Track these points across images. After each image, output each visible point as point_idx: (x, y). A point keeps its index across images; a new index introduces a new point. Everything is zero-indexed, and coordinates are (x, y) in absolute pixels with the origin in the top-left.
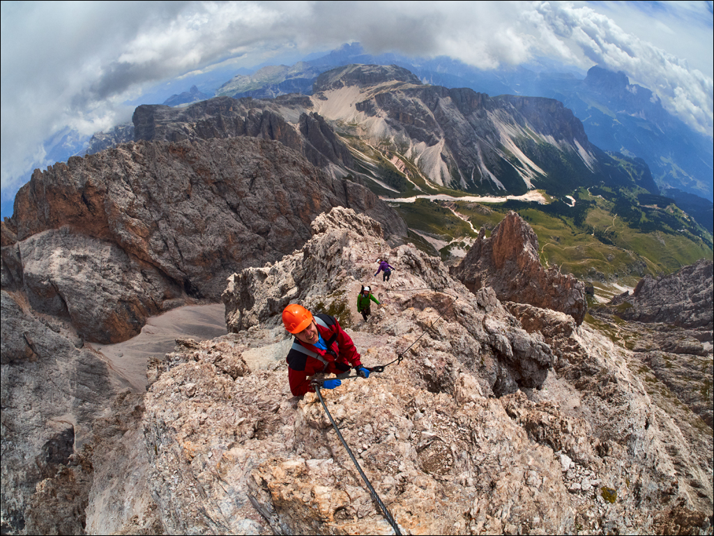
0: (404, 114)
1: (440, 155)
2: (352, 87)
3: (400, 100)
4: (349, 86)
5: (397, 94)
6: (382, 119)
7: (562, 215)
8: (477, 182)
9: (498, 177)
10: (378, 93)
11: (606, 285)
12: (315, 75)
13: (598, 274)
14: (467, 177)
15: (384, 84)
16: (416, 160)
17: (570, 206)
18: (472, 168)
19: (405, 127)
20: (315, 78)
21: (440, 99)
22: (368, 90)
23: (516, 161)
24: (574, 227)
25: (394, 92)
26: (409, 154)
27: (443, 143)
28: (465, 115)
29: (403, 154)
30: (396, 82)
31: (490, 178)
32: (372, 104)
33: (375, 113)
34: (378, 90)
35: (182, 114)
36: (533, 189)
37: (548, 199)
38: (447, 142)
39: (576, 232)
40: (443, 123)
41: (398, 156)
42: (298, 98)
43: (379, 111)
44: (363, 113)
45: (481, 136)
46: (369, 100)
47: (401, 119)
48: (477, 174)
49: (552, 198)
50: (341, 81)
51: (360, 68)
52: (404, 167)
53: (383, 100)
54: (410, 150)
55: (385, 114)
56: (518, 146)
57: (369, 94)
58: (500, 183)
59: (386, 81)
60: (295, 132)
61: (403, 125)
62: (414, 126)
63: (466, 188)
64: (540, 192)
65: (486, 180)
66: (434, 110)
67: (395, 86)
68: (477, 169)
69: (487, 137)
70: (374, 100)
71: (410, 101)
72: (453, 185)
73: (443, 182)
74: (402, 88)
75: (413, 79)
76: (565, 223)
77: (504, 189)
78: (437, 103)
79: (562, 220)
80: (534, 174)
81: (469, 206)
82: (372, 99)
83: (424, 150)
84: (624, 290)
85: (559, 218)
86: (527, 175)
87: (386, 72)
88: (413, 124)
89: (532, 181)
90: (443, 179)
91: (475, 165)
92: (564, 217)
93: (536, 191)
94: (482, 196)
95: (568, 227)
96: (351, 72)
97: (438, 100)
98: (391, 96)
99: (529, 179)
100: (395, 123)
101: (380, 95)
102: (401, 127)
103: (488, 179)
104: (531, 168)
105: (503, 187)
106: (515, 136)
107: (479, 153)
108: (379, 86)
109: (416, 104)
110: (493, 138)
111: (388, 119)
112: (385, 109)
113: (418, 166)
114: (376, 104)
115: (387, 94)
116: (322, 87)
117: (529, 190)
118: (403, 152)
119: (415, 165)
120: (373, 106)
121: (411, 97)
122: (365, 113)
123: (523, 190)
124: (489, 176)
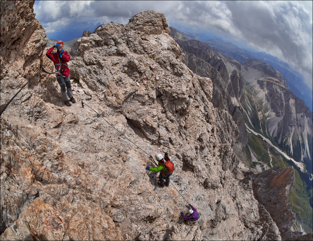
0: (274, 96)
1: (278, 123)
2: (260, 72)
3: (276, 89)
4: (259, 70)
5: (276, 86)
6: (264, 93)
7: (305, 181)
8: (285, 144)
9: (293, 147)
10: (269, 81)
11: (298, 224)
12: (247, 58)
13: (299, 217)
14: (283, 139)
15: (272, 78)
16: (268, 118)
17: (310, 179)
18: (286, 137)
19: (272, 102)
21: (291, 99)
22: (265, 77)
23: (303, 145)
24: (305, 189)
25: (275, 84)
26: (267, 114)
27: (282, 118)
28: (296, 112)
29: (264, 113)
30: (277, 80)
31: (290, 146)
32: (264, 84)
33: (263, 89)
34: (269, 79)
35: (187, 40)
36: (302, 162)
37: (304, 170)
38: (284, 119)
39: (305, 192)
40: (287, 110)
41: (262, 112)
42: (237, 63)
43: (265, 88)
44: (259, 85)
45: (297, 126)
46: (264, 81)
47: (272, 97)
48: (286, 141)
49: (306, 171)
50: (257, 67)
51: (267, 66)
52: (262, 118)
53: (269, 85)
54: (268, 113)
55: (267, 92)
56: (308, 140)
57: (265, 79)
58: (293, 151)
59: (274, 78)
60: (228, 76)
61: (271, 100)
62: (275, 104)
63: (279, 144)
64: (304, 165)
65: (288, 146)
66: (287, 102)
67: (277, 82)
68: (288, 138)
69: (299, 127)
70: (265, 83)
71: (279, 92)
72: (275, 139)
73: (272, 135)
74: (279, 85)
75: (285, 83)
76: (304, 185)
77: (292, 154)
78: (289, 100)
79: (304, 183)
80: (307, 156)
81: (276, 152)
82: (265, 82)
83: (273, 117)
84: (302, 230)
85: (303, 182)
86: (304, 154)
87: (276, 74)
88: (275, 103)
89: (304, 158)
90: (273, 134)
91: (288, 136)
92: (305, 182)
93: (303, 164)
94: (283, 152)
95: (303, 188)
96: (263, 65)
97: (290, 99)
98: (273, 85)
99: (304, 156)
100: (269, 97)
101: (269, 82)
102: (270, 101)
103: (289, 146)
104: (307, 152)
105: (292, 153)
106: (309, 134)
107: (293, 132)
108: (270, 78)
109: (281, 95)
110: (301, 129)
111: (267, 94)
112: (268, 89)
113: (267, 121)
114: (265, 85)
115: (272, 83)
116: (248, 64)
117: (301, 161)
118: (265, 112)
119: (266, 120)
120: (264, 85)
121: (280, 90)
122: (260, 86)
123: (298, 160)
124: (290, 145)
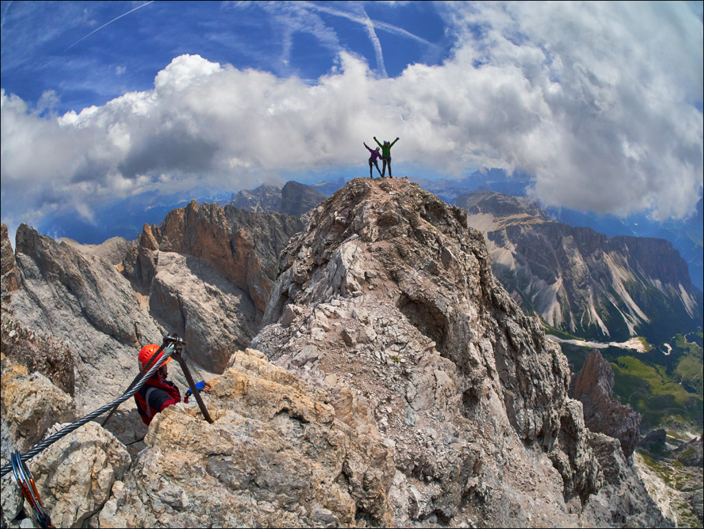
0: (529, 249)
1: (555, 295)
2: (487, 215)
3: (528, 235)
4: (484, 213)
5: (526, 228)
6: (509, 252)
7: (656, 363)
8: (585, 326)
9: (605, 323)
10: (509, 224)
11: (680, 434)
12: (455, 196)
14: (578, 319)
15: (515, 216)
16: (534, 296)
17: (666, 354)
18: (582, 311)
19: (529, 263)
20: (454, 199)
21: (564, 237)
22: (500, 220)
23: (624, 306)
24: (665, 376)
25: (523, 226)
26: (528, 290)
27: (560, 283)
28: (583, 256)
29: (522, 290)
30: (526, 215)
31: (597, 323)
32: (502, 234)
33: (504, 245)
34: (509, 221)
36: (635, 336)
37: (646, 347)
38: (564, 282)
39: (666, 381)
40: (563, 262)
41: (517, 291)
43: (508, 243)
44: (493, 242)
45: (595, 279)
46: (500, 231)
47: (526, 253)
48: (586, 318)
49: (650, 346)
50: (477, 207)
51: (496, 197)
52: (521, 302)
53: (513, 232)
54: (529, 286)
55: (513, 248)
56: (627, 291)
57: (501, 224)
58: (606, 328)
59: (518, 213)
61: (527, 260)
62: (537, 263)
63: (574, 331)
64: (640, 340)
65: (594, 325)
66: (557, 247)
67: (525, 220)
68: (587, 313)
69: (601, 280)
70: (505, 232)
71: (536, 236)
72: (563, 327)
73: (554, 322)
74: (531, 223)
75: (542, 214)
76: (658, 371)
77: (608, 335)
78: (560, 243)
79: (655, 368)
80: (638, 320)
81: (572, 349)
82: (503, 229)
83: (542, 288)
85: (653, 366)
86: (631, 321)
87: (519, 204)
88: (536, 261)
89: (635, 328)
90: (554, 320)
91: (586, 308)
92: (658, 366)
93: (637, 338)
94: (587, 341)
95: (659, 376)
96: (488, 199)
97: (561, 238)
98: (520, 229)
99: (633, 325)
100: (521, 257)
101: (510, 226)
102: (525, 262)
103: (596, 324)
104: (636, 315)
105: (607, 332)
106: (626, 280)
107: (591, 296)
108: (512, 217)
109: (541, 240)
110: (606, 281)
111: (515, 253)
112: (514, 242)
113: (534, 303)
114: (506, 235)
115: (517, 226)
117: (631, 337)
118: (523, 288)
119: (531, 302)
120: (503, 237)
121: (538, 232)
122: (496, 242)
123: (625, 337)
124: (597, 321)
